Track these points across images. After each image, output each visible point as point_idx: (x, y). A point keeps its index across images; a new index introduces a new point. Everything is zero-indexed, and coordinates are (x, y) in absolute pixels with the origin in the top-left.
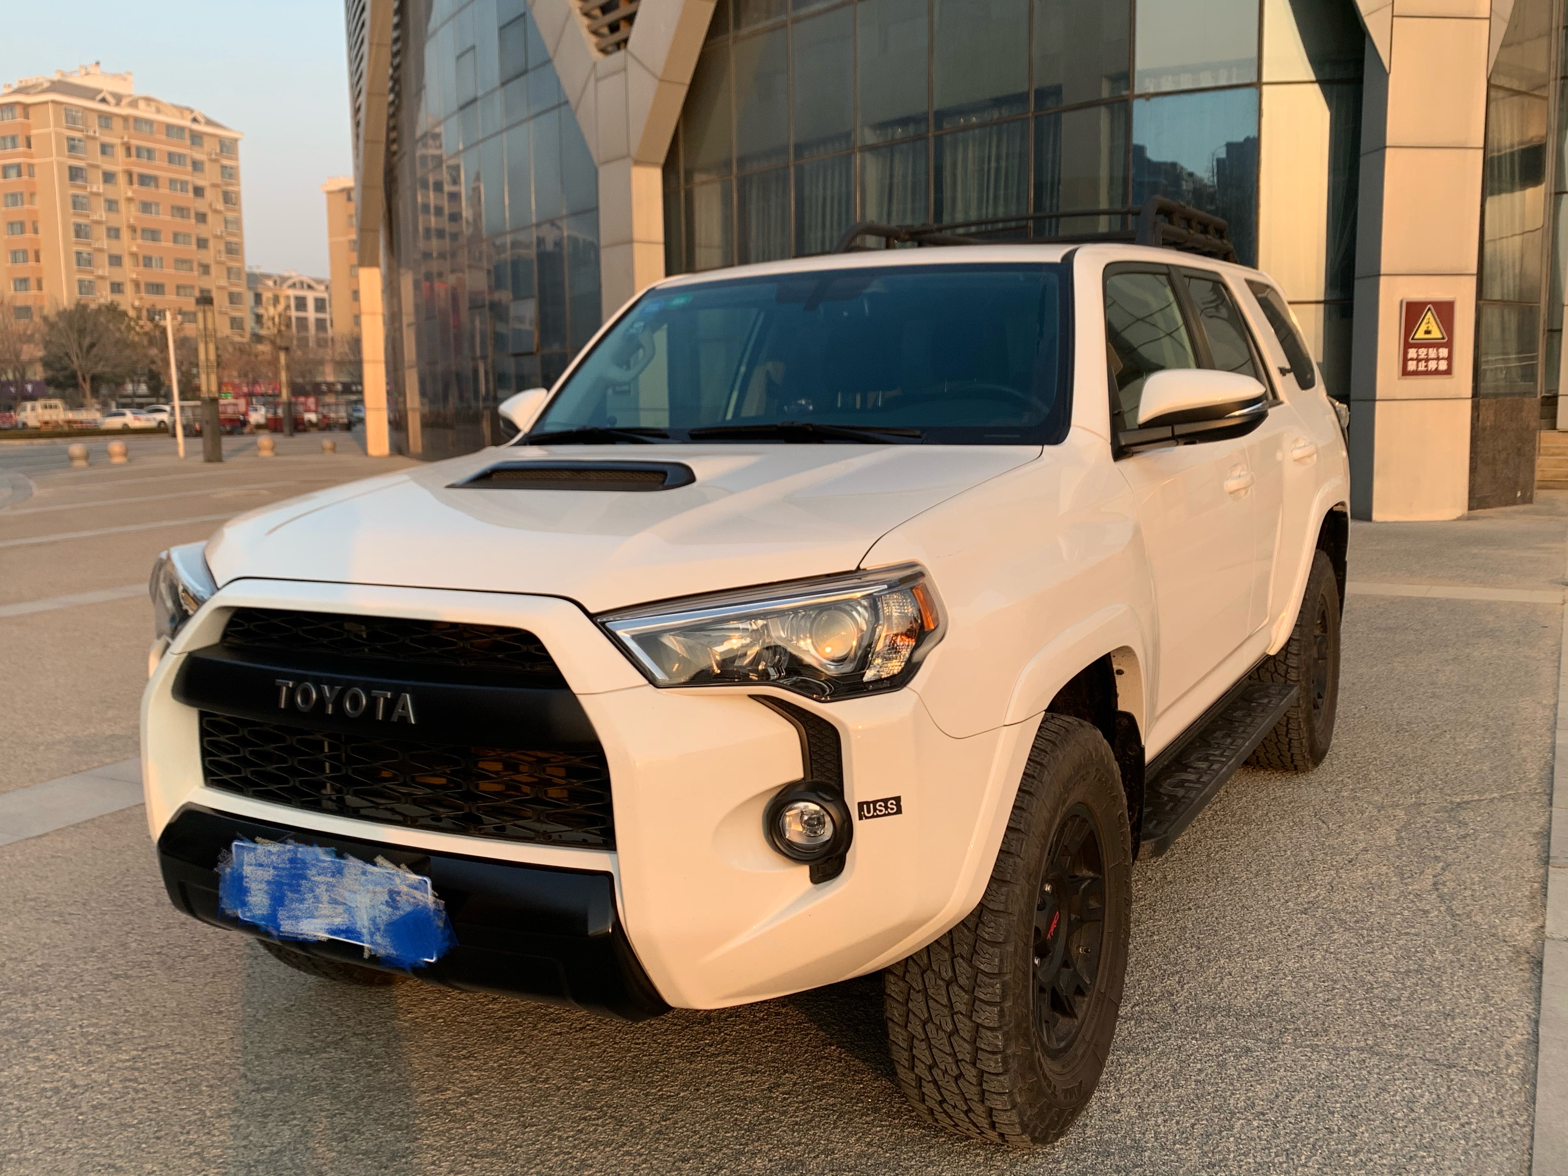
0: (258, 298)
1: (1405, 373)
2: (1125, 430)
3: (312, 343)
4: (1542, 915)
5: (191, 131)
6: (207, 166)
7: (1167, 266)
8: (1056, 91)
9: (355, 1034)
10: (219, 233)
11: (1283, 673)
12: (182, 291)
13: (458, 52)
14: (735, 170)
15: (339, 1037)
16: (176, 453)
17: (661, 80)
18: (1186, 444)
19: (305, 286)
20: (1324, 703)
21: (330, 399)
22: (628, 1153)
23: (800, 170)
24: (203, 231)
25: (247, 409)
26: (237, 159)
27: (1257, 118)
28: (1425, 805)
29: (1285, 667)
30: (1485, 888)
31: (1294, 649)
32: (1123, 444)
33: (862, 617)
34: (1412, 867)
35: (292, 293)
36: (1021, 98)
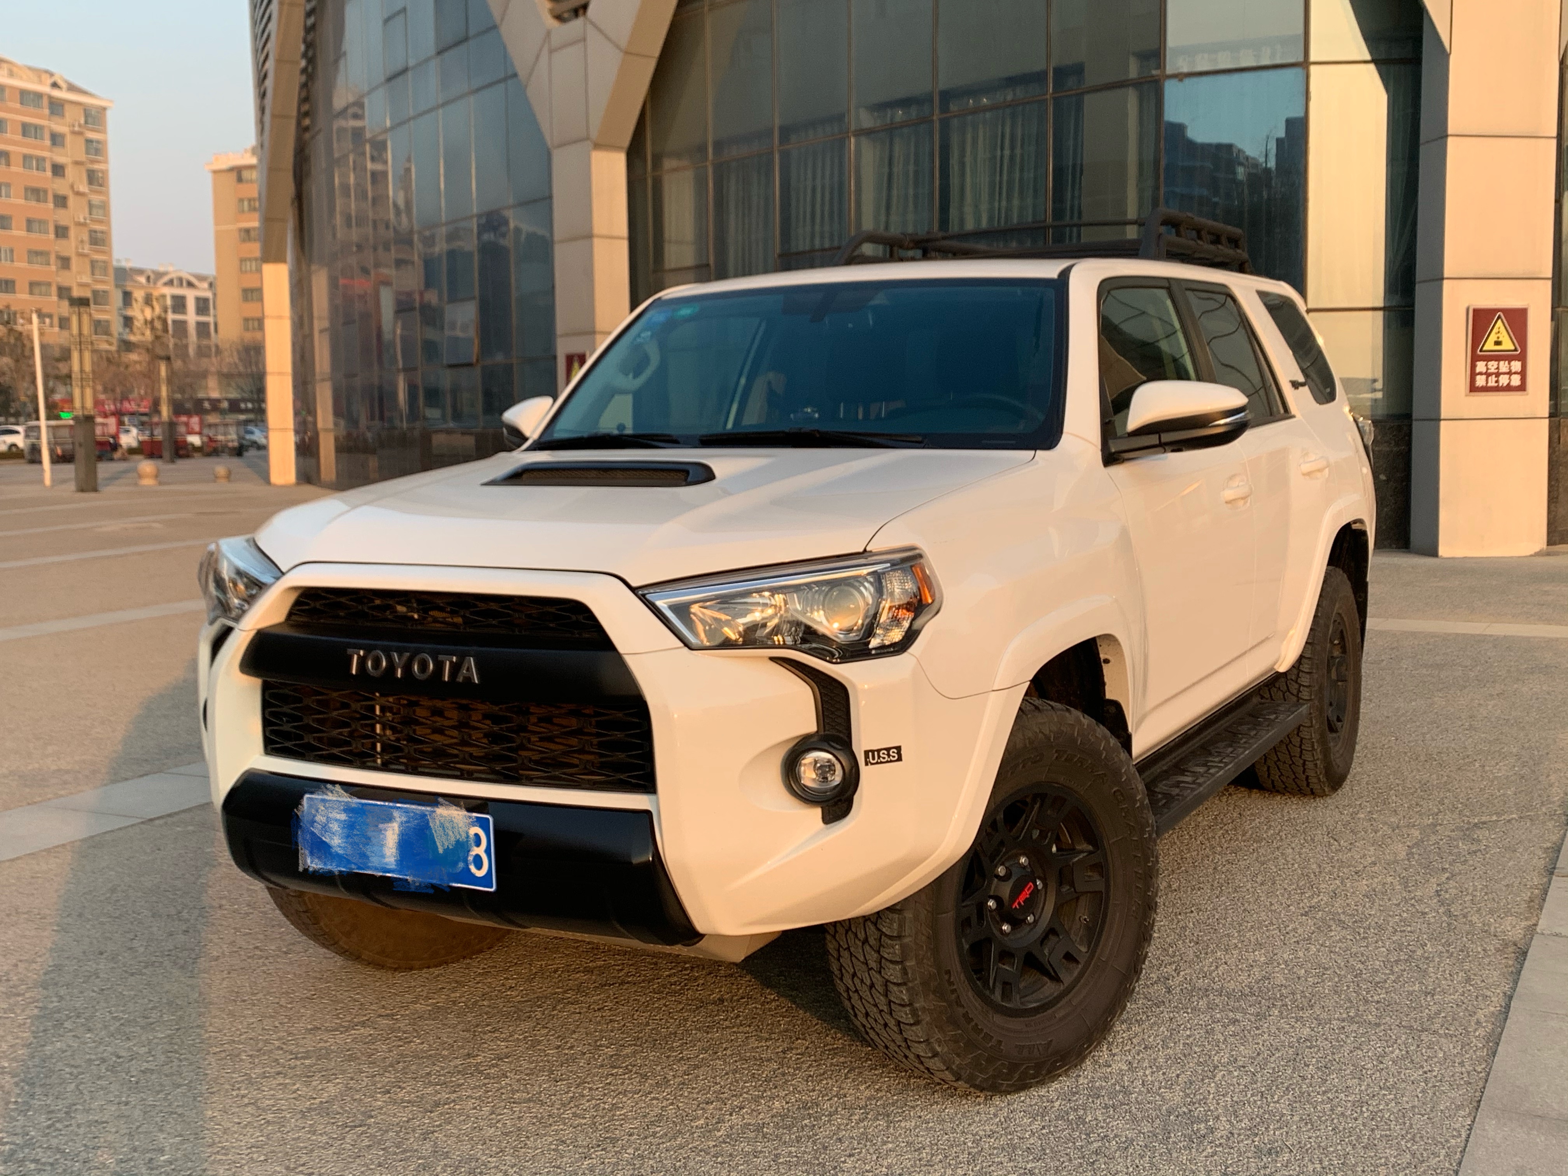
0: (127, 297)
1: (1473, 388)
2: (1115, 437)
3: (191, 351)
4: (1537, 915)
5: (50, 97)
6: (69, 139)
7: (1168, 279)
8: (1078, 70)
9: (380, 1016)
10: (82, 220)
11: (1295, 692)
12: (36, 290)
13: (386, 16)
14: (710, 156)
15: (365, 1018)
16: (41, 481)
17: (627, 53)
18: (1173, 451)
19: (185, 284)
20: (1344, 728)
21: (212, 419)
22: (654, 1099)
23: (785, 157)
24: (63, 217)
25: (118, 429)
26: (104, 131)
27: (1304, 102)
28: (1441, 825)
29: (1296, 686)
30: (1486, 894)
31: (1305, 667)
32: (1113, 450)
33: (868, 592)
34: (1418, 878)
35: (168, 291)
36: (1039, 77)
